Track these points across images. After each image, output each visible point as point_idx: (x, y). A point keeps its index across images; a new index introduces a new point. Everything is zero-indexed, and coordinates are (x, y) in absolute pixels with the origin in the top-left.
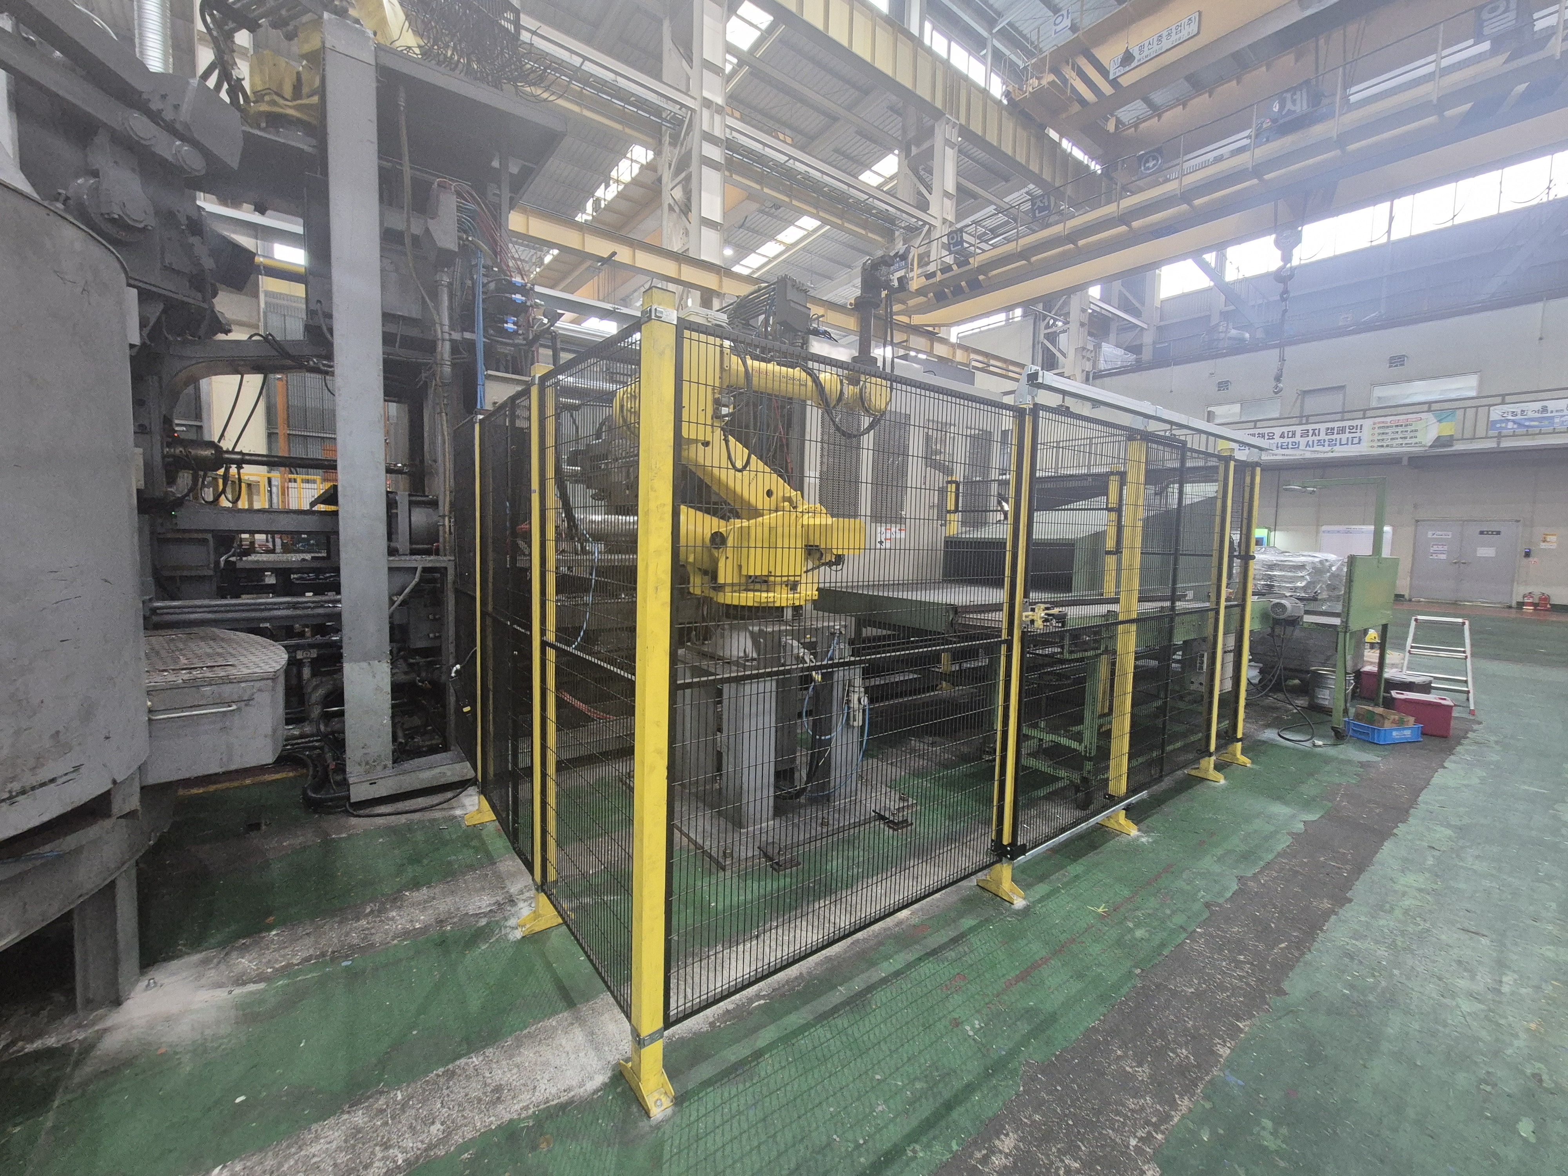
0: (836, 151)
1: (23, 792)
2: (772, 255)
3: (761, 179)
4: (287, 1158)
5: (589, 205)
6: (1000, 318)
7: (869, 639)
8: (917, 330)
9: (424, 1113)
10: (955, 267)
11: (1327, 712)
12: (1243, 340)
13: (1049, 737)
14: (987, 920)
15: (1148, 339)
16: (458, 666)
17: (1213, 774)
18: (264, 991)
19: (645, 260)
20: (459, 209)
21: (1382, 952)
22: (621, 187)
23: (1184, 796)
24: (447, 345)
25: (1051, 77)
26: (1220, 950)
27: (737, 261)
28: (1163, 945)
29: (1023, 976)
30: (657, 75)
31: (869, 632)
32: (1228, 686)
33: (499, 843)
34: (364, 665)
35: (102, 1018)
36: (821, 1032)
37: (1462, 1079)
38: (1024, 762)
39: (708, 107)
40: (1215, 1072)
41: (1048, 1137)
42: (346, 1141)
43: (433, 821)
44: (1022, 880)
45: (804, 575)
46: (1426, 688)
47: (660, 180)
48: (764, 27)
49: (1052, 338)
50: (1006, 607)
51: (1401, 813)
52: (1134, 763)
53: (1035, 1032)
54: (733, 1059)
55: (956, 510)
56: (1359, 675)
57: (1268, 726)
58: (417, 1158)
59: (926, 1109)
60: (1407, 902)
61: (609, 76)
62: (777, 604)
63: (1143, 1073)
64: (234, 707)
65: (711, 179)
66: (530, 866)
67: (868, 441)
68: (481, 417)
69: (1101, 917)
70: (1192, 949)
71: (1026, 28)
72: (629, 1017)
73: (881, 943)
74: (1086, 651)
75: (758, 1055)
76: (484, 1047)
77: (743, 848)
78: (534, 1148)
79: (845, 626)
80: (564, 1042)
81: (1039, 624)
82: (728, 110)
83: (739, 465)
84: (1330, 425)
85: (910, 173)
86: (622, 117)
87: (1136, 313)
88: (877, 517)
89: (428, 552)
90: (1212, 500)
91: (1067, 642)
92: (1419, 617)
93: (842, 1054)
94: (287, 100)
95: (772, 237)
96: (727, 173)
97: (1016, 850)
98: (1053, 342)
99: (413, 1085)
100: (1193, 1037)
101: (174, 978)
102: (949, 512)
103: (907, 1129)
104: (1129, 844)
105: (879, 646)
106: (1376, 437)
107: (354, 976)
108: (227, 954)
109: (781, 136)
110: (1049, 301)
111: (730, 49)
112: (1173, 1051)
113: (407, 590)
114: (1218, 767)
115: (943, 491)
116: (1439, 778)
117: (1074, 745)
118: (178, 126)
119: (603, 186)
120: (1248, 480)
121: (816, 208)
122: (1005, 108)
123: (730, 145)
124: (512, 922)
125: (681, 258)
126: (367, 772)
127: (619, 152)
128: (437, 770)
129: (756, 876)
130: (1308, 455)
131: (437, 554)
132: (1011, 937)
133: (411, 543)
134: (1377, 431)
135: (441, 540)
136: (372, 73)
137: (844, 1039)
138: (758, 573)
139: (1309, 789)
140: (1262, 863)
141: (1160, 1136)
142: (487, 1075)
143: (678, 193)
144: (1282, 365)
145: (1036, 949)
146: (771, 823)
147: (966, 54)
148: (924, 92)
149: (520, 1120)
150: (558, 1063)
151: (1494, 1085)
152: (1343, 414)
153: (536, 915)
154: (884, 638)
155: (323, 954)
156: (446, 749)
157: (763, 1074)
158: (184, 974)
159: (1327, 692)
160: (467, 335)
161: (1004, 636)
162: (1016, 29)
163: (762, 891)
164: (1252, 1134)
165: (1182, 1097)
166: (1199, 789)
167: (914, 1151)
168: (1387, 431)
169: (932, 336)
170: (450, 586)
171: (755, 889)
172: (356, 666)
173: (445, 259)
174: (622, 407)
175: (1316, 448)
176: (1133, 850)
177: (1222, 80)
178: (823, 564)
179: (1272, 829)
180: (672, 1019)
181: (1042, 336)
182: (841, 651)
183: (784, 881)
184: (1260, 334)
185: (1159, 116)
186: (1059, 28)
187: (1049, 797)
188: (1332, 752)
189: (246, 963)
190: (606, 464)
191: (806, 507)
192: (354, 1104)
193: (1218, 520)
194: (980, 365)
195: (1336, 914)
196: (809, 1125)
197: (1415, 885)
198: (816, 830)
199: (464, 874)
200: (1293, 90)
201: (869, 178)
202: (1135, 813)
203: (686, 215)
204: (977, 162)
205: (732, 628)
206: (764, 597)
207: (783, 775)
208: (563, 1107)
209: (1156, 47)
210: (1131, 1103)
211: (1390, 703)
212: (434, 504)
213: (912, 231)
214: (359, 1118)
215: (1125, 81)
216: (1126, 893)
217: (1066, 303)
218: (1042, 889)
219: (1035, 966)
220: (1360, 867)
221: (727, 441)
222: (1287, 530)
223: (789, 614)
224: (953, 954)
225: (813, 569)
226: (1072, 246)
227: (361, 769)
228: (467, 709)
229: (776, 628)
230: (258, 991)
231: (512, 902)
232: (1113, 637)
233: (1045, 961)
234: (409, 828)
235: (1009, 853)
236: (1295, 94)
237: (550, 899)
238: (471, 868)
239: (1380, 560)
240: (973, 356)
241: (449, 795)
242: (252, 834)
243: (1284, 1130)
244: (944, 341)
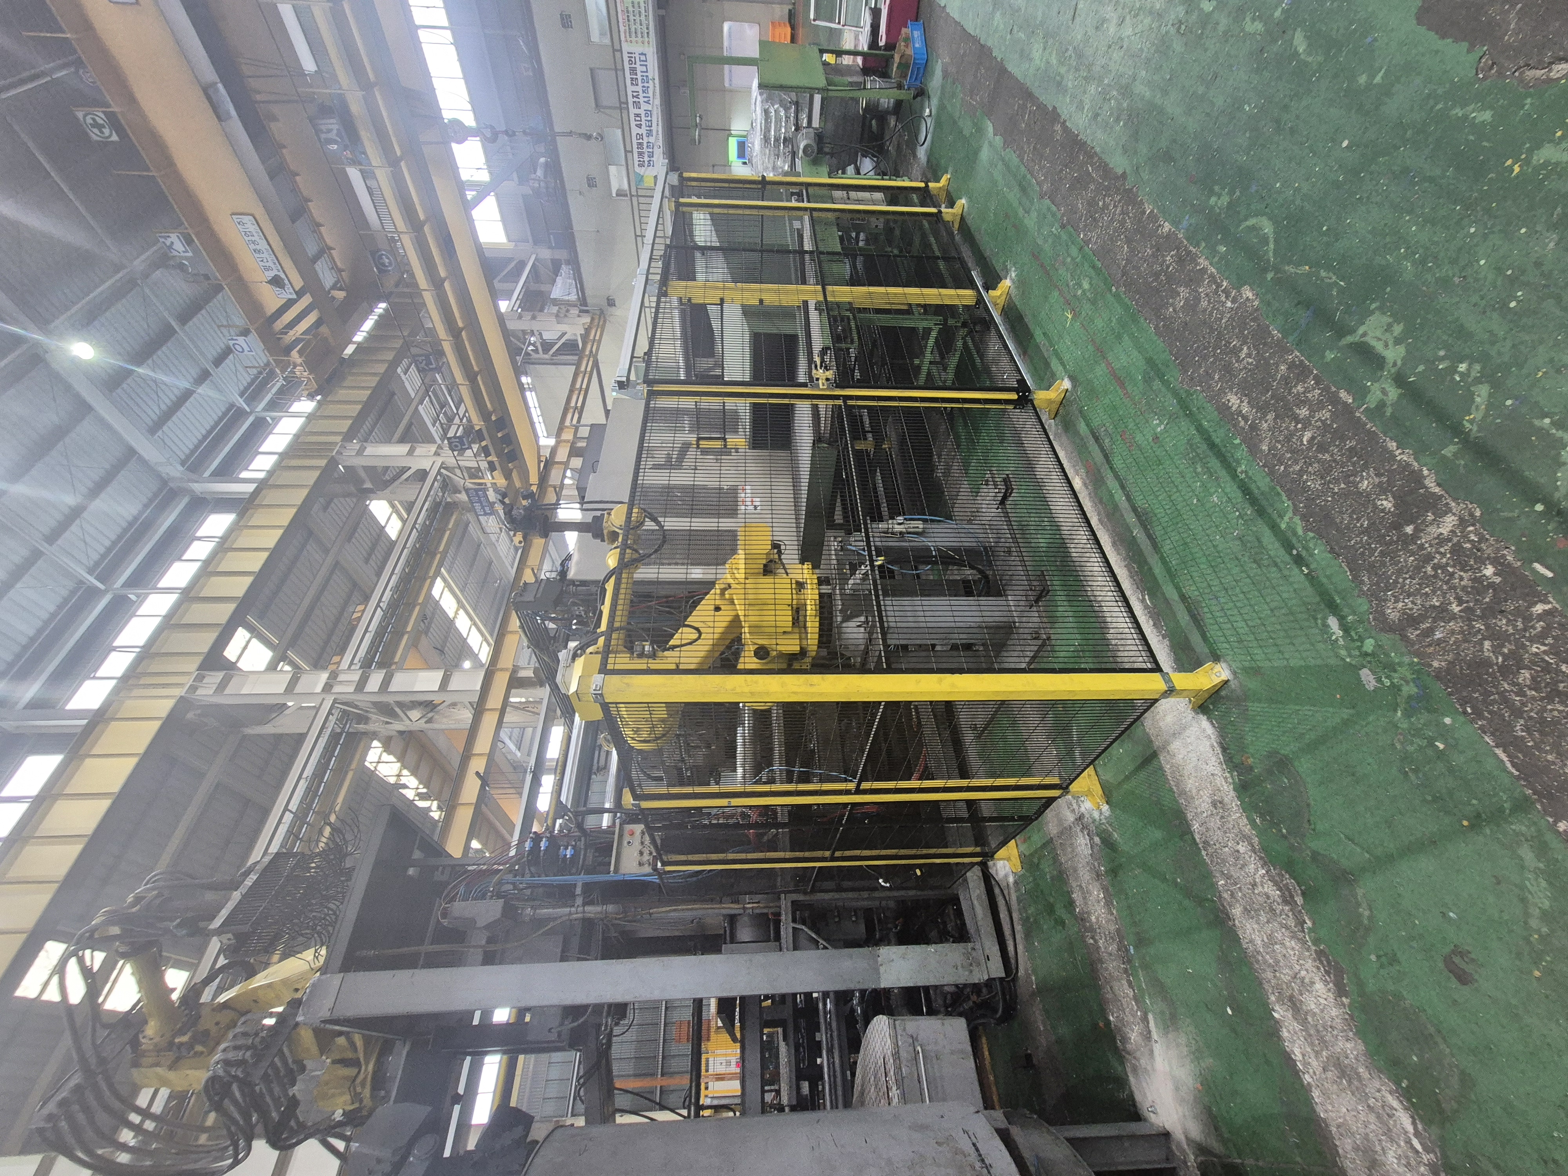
0: (367, 561)
1: (983, 1161)
2: (469, 623)
3: (398, 634)
4: (1265, 961)
5: (422, 804)
6: (531, 398)
7: (846, 517)
8: (543, 478)
9: (1232, 860)
10: (484, 443)
11: (899, 104)
12: (546, 164)
13: (928, 357)
14: (1081, 412)
15: (546, 254)
16: (881, 881)
17: (957, 209)
18: (1154, 1014)
19: (483, 745)
20: (465, 899)
21: (1092, 89)
22: (405, 772)
23: (977, 237)
24: (588, 908)
25: (294, 353)
26: (1095, 219)
27: (474, 657)
28: (1094, 267)
29: (1122, 385)
30: (300, 738)
31: (838, 518)
32: (879, 196)
33: (1035, 836)
34: (882, 969)
35: (1179, 1145)
36: (1167, 547)
37: (1178, 46)
38: (949, 383)
39: (331, 687)
40: (1180, 236)
41: (1227, 369)
42: (1252, 918)
43: (1019, 901)
44: (1047, 380)
45: (791, 576)
46: (876, 13)
47: (401, 733)
48: (248, 635)
49: (547, 346)
50: (815, 402)
51: (984, 52)
52: (948, 280)
53: (1161, 376)
54: (1187, 618)
55: (725, 439)
56: (866, 71)
57: (915, 155)
58: (1261, 858)
59: (1214, 463)
60: (1054, 61)
61: (302, 785)
62: (817, 597)
63: (1184, 292)
64: (919, 1048)
65: (401, 682)
66: (1051, 801)
67: (671, 523)
68: (659, 864)
69: (1075, 316)
70: (1096, 243)
71: (246, 379)
72: (1156, 701)
73: (1101, 502)
74: (851, 329)
75: (1183, 598)
76: (1187, 822)
77: (1031, 620)
78: (1251, 769)
79: (835, 537)
80: (1181, 756)
81: (830, 374)
82: (332, 667)
83: (695, 636)
84: (628, 82)
85: (390, 488)
86: (341, 772)
87: (522, 264)
88: (733, 512)
89: (777, 923)
90: (714, 218)
91: (843, 346)
92: (812, 17)
93: (1181, 530)
94: (359, 1072)
95: (452, 622)
96: (394, 667)
97: (1022, 387)
98: (552, 345)
99: (1215, 873)
100: (1158, 250)
101: (1148, 1094)
102: (725, 446)
103: (1228, 478)
104: (1017, 288)
105: (852, 509)
106: (640, 39)
107: (1141, 942)
108: (1129, 1053)
109: (355, 616)
110: (513, 351)
111: (272, 667)
112: (1168, 267)
113: (814, 935)
114: (951, 204)
115: (705, 452)
116: (955, 15)
117: (934, 334)
118: (397, 1158)
119: (404, 791)
120: (694, 184)
121: (425, 580)
122: (325, 396)
123: (367, 664)
124: (1096, 815)
125: (479, 710)
126: (979, 964)
127: (369, 778)
128: (976, 902)
129: (1054, 609)
130: (657, 101)
131: (779, 914)
132: (1092, 393)
133: (768, 940)
134: (633, 39)
135: (765, 911)
136: (351, 976)
137: (1169, 529)
138: (790, 618)
139: (967, 127)
140: (1029, 176)
141: (1225, 284)
142: (1205, 815)
143: (415, 714)
144: (576, 133)
145: (1100, 370)
146: (1010, 598)
147: (271, 437)
148: (312, 477)
149: (1234, 783)
150: (1195, 759)
151: (1181, 23)
152: (618, 69)
153: (1089, 793)
154: (843, 501)
155: (1126, 971)
156: (956, 900)
157: (1196, 593)
158: (1144, 1084)
159: (882, 100)
160: (578, 891)
161: (840, 402)
162: (246, 389)
163: (1065, 603)
164: (1220, 214)
165: (1199, 264)
166: (969, 221)
167: (1242, 473)
168: (633, 30)
169: (549, 463)
170: (807, 898)
171: (1063, 609)
172: (884, 976)
173: (509, 911)
174: (648, 742)
175: (651, 94)
176: (1021, 283)
177: (295, 190)
178: (780, 559)
179: (1000, 163)
180: (1153, 666)
181: (546, 356)
182: (857, 542)
183: (1055, 583)
184: (541, 148)
185: (330, 249)
186: (246, 348)
187: (982, 357)
188: (935, 101)
189: (1134, 1035)
190: (687, 770)
191: (728, 576)
192: (1228, 917)
193: (731, 211)
194: (576, 416)
195: (1065, 121)
196: (1228, 554)
197: (1040, 51)
198: (1014, 559)
199: (1061, 864)
200: (318, 132)
201: (393, 529)
202: (990, 285)
203: (436, 706)
204: (375, 424)
205: (840, 639)
206: (811, 609)
207: (967, 589)
208: (1224, 749)
209: (265, 255)
210: (1204, 303)
211: (891, 46)
212: (732, 919)
213: (446, 485)
214: (1237, 911)
215: (298, 283)
216: (1056, 294)
217: (514, 333)
218: (1055, 364)
219: (1114, 374)
220: (1029, 95)
221: (673, 647)
222: (730, 119)
223: (826, 589)
224: (1107, 441)
225: (785, 568)
226: (463, 333)
227: (975, 969)
228: (918, 872)
229: (838, 597)
230: (1155, 1018)
231: (1080, 818)
232: (838, 304)
233: (1109, 364)
234: (1025, 921)
235: (1024, 394)
236: (321, 131)
237: (1074, 780)
238: (1055, 859)
239: (761, 59)
240: (567, 423)
241: (997, 891)
242: (1035, 1061)
243: (1216, 188)
244: (554, 451)
